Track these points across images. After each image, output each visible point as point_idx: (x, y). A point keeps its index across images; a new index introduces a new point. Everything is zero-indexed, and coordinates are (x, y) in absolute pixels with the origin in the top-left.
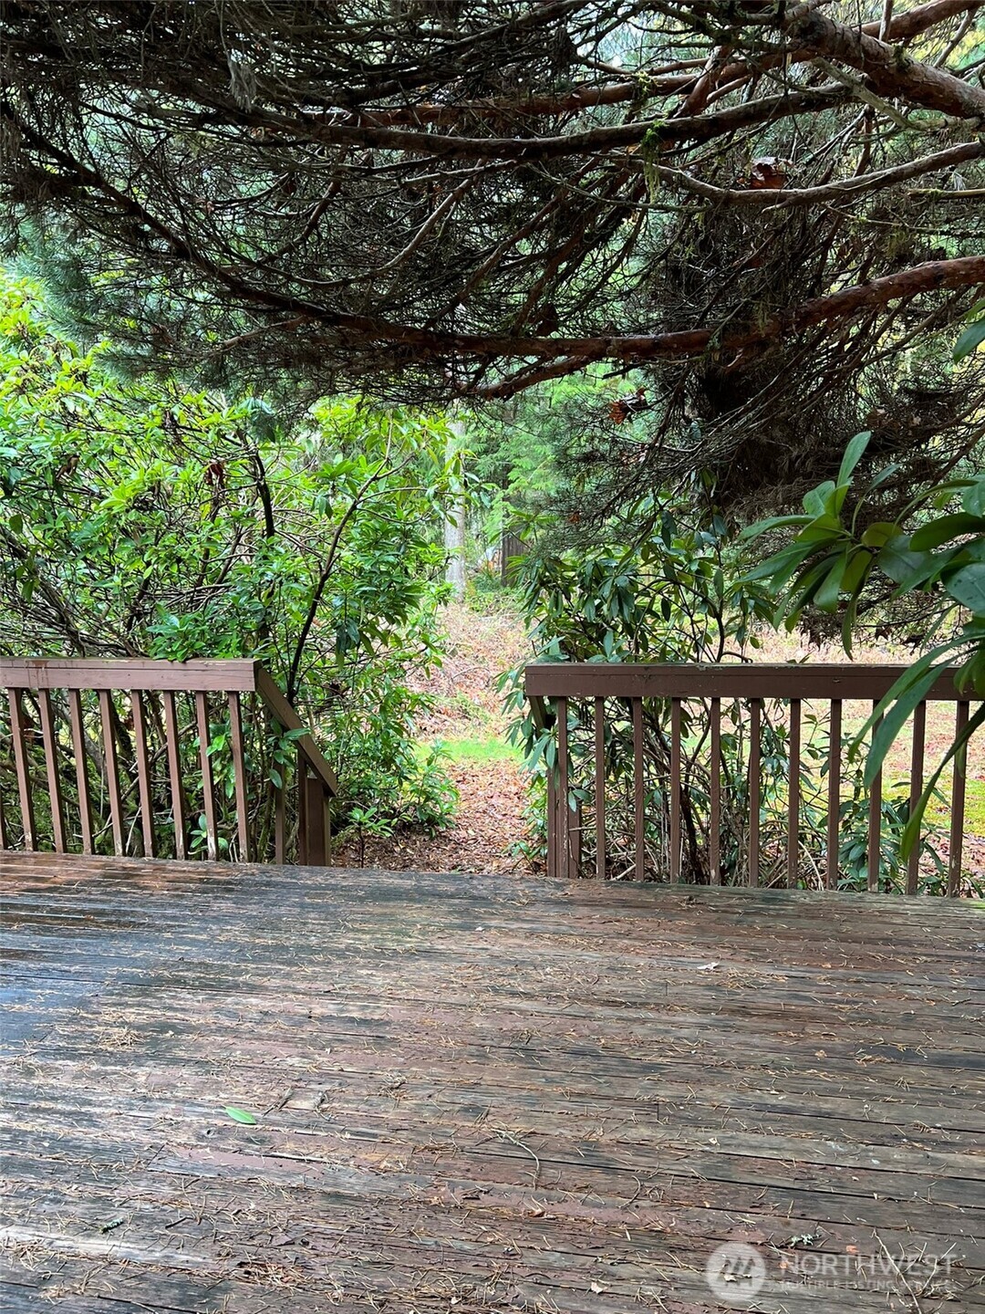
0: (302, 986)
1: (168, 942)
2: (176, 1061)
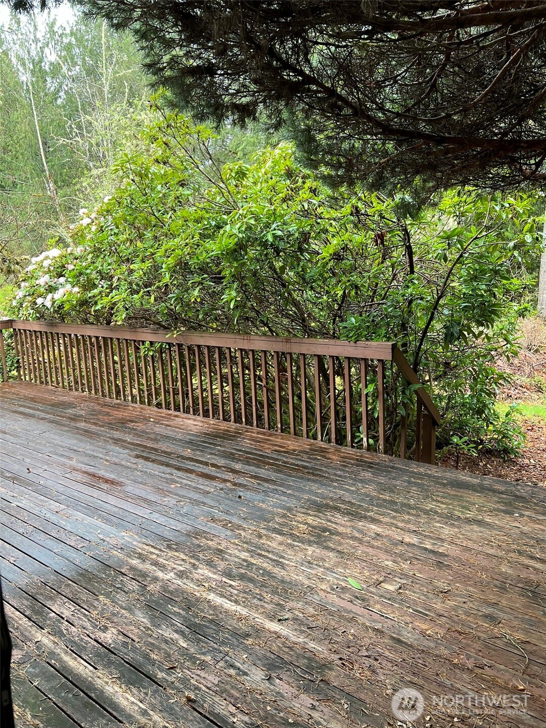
0: (400, 525)
1: (335, 487)
2: (327, 548)
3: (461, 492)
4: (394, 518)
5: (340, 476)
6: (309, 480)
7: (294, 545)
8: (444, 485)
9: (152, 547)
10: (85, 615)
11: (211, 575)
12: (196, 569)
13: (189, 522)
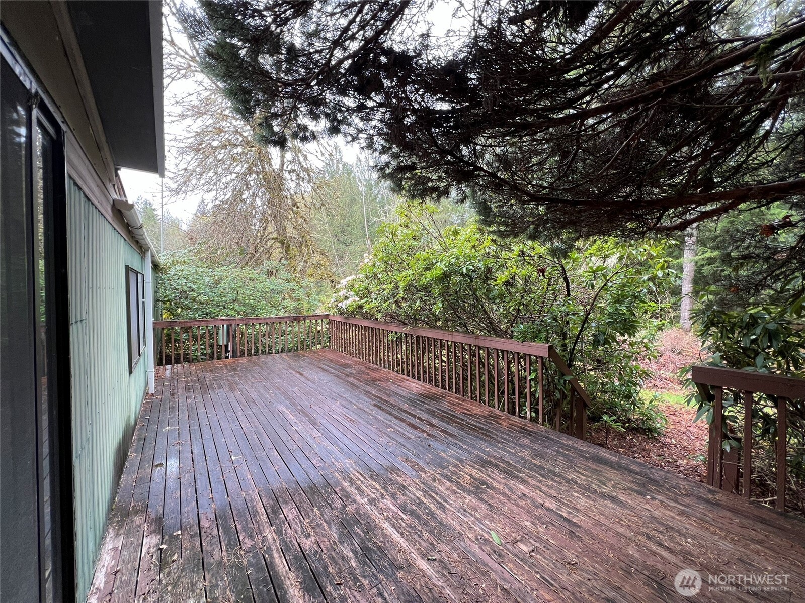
2: (481, 500)
3: (601, 467)
4: (540, 481)
5: (505, 439)
6: (482, 439)
7: (457, 493)
8: (587, 458)
9: (361, 474)
10: (301, 521)
11: (391, 506)
12: (383, 499)
13: (391, 460)
